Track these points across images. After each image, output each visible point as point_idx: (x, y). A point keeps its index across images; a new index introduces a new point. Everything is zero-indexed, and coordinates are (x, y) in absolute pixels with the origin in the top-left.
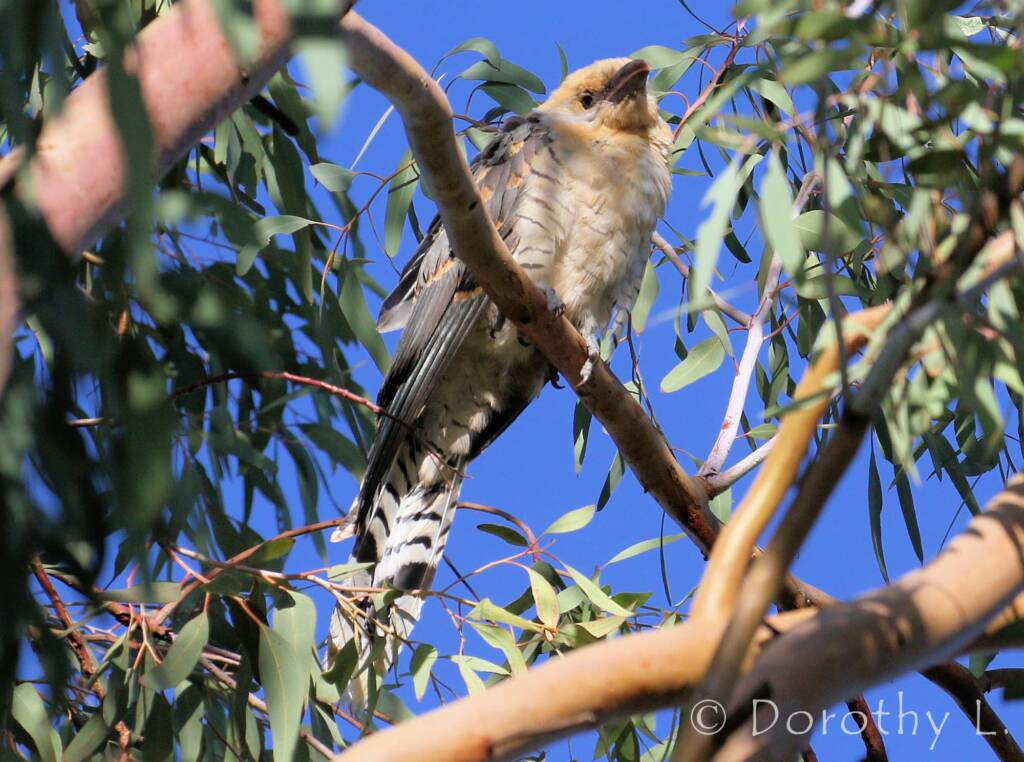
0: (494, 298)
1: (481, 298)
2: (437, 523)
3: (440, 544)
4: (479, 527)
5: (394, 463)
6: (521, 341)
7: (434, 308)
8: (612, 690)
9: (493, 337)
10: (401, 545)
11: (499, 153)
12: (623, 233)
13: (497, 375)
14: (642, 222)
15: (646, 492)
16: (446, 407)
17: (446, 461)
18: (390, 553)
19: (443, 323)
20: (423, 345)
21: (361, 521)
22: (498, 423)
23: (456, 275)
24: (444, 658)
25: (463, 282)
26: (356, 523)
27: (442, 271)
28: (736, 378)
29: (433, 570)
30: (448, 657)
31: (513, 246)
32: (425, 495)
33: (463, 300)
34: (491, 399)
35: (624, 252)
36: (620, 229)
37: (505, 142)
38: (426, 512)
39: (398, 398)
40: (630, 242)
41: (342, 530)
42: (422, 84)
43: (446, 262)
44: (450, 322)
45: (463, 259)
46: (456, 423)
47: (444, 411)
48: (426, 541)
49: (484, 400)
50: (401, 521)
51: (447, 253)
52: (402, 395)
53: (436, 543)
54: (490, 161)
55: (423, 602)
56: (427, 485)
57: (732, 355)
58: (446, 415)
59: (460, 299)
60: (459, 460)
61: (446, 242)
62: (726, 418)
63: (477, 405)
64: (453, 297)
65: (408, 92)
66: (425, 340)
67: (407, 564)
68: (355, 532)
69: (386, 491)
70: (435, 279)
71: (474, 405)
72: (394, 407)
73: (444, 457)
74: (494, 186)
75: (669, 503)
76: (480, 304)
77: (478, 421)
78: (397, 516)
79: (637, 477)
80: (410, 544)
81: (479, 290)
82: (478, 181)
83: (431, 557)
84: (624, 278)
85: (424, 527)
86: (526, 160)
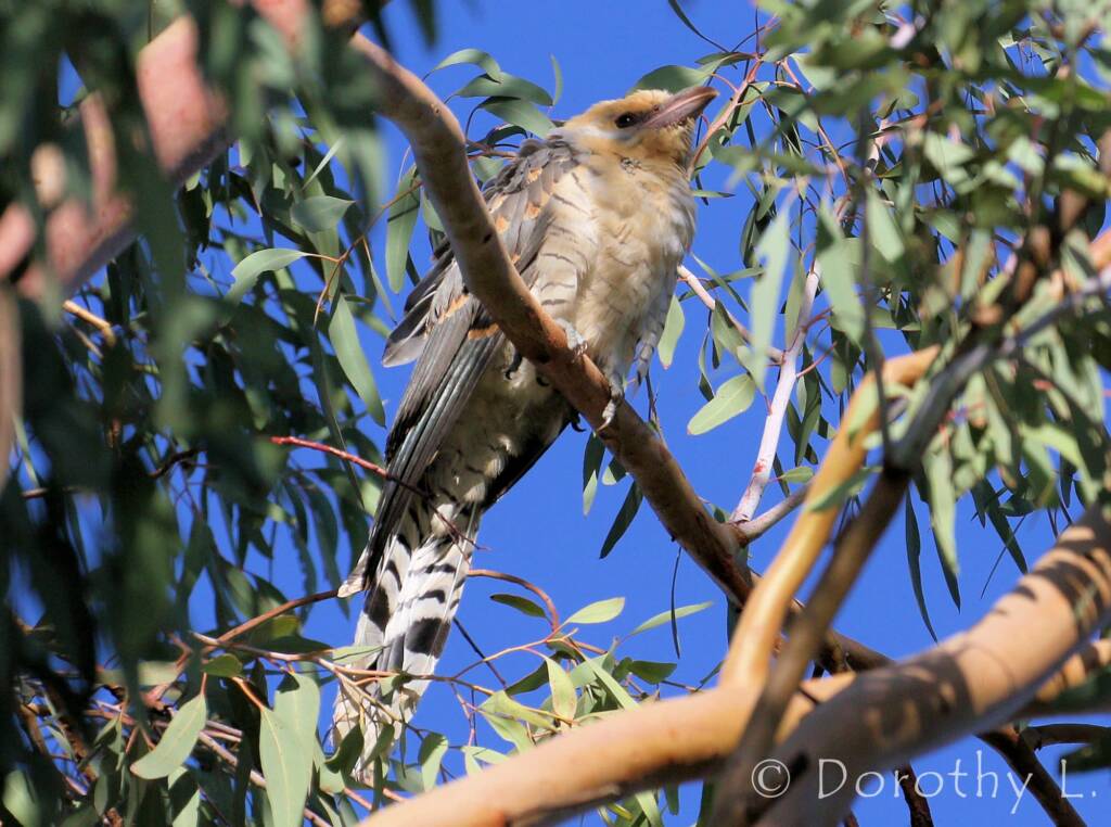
0: (510, 336)
1: (496, 336)
2: (451, 575)
3: (455, 598)
4: (492, 597)
5: (405, 513)
6: (539, 381)
7: (446, 347)
8: (637, 760)
9: (509, 378)
10: (412, 600)
11: (515, 181)
12: (648, 266)
13: (513, 416)
14: (670, 254)
15: (673, 540)
16: (459, 452)
17: (460, 509)
18: (401, 609)
19: (455, 362)
20: (434, 386)
21: (370, 574)
22: (515, 469)
23: (470, 311)
24: (455, 748)
25: (477, 320)
26: (365, 575)
27: (455, 307)
28: (769, 418)
29: (447, 626)
30: (459, 747)
31: (531, 281)
32: (438, 546)
33: (477, 339)
34: (507, 443)
35: (648, 286)
36: (645, 261)
37: (522, 167)
38: (440, 564)
39: (408, 442)
40: (654, 275)
41: (349, 583)
42: (432, 110)
43: (459, 297)
44: (463, 361)
45: (477, 295)
46: (471, 469)
47: (457, 456)
48: (439, 595)
49: (499, 444)
50: (413, 575)
51: (460, 287)
52: (413, 438)
53: (450, 597)
54: (506, 189)
55: (437, 660)
56: (439, 535)
57: (764, 393)
58: (460, 460)
59: (475, 336)
60: (475, 507)
61: (459, 276)
62: (758, 460)
63: (492, 448)
64: (466, 335)
65: (419, 118)
66: (437, 380)
67: (419, 619)
68: (364, 585)
69: (397, 542)
70: (449, 315)
71: (489, 449)
72: (404, 453)
73: (458, 505)
74: (511, 216)
75: (699, 552)
76: (495, 343)
77: (494, 466)
78: (410, 569)
79: (664, 524)
80: (422, 598)
81: (495, 328)
82: (492, 212)
83: (444, 612)
84: (649, 313)
85: (438, 580)
86: (544, 189)
